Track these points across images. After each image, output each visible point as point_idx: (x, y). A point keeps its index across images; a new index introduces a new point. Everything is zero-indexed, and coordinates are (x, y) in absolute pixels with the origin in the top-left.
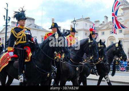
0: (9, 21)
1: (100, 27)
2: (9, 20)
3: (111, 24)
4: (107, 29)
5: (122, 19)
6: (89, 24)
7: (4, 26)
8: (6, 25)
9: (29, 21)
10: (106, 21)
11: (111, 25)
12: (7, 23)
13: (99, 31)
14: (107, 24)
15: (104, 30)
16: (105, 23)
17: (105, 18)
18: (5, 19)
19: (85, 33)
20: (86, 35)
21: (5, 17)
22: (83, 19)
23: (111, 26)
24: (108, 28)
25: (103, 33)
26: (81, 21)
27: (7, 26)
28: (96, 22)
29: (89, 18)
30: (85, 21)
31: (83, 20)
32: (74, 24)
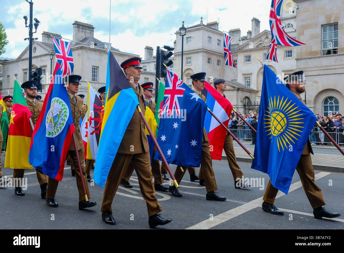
0: (36, 28)
1: (241, 43)
2: (36, 26)
3: (267, 38)
4: (257, 49)
5: (292, 26)
6: (215, 38)
7: (25, 39)
8: (29, 37)
9: (82, 31)
10: (255, 29)
11: (266, 40)
12: (31, 34)
13: (239, 54)
14: (259, 37)
15: (251, 50)
16: (253, 36)
17: (254, 22)
18: (26, 23)
19: (207, 59)
20: (209, 62)
21: (26, 20)
22: (204, 25)
23: (267, 43)
24: (260, 46)
25: (248, 59)
26: (198, 30)
27: (31, 39)
28: (232, 32)
29: (216, 24)
30: (207, 30)
31: (202, 29)
32: (183, 36)
